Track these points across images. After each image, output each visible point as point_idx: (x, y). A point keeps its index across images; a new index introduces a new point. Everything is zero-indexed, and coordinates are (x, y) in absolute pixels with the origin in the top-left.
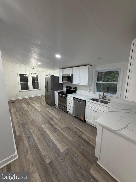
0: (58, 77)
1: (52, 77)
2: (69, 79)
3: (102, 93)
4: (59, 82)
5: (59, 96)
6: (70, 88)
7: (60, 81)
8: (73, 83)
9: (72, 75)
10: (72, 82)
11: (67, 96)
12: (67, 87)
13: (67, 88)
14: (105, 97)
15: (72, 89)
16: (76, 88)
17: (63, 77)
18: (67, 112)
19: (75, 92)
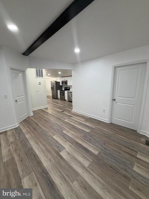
0: (60, 82)
1: (56, 82)
2: (66, 82)
5: (60, 92)
6: (67, 88)
7: (61, 84)
8: (68, 85)
9: (67, 81)
10: (67, 84)
11: (65, 91)
12: (65, 88)
15: (68, 88)
17: (62, 82)
18: (65, 100)
19: (69, 90)
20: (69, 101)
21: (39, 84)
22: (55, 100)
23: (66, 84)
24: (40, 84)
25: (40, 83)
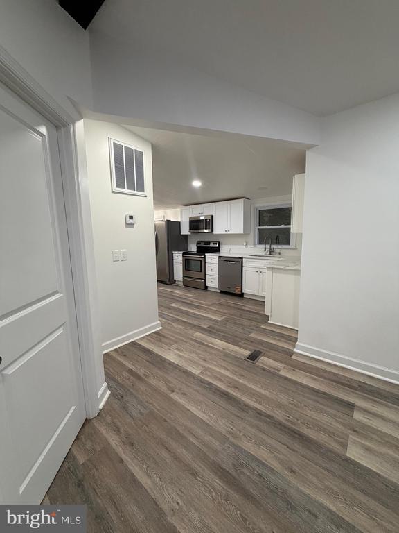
0: (180, 223)
1: (168, 222)
2: (208, 223)
3: (268, 246)
4: (182, 233)
5: (186, 260)
6: (208, 243)
7: (185, 231)
8: (214, 233)
9: (212, 216)
10: (212, 231)
11: (205, 256)
12: (198, 243)
13: (199, 245)
14: (274, 251)
15: (212, 245)
16: (219, 242)
17: (191, 222)
18: (206, 288)
19: (217, 250)
20: (222, 292)
21: (128, 225)
22: (165, 288)
23: (210, 230)
24: (132, 225)
25: (131, 217)
